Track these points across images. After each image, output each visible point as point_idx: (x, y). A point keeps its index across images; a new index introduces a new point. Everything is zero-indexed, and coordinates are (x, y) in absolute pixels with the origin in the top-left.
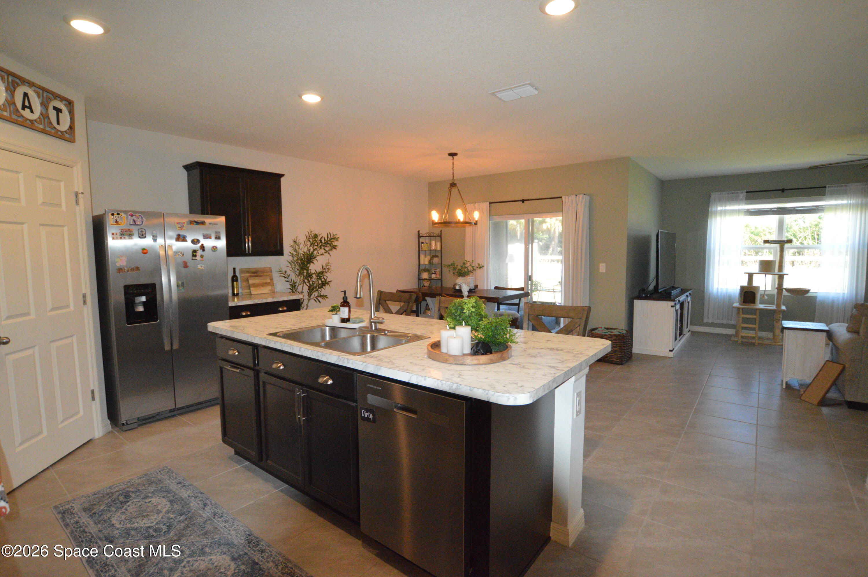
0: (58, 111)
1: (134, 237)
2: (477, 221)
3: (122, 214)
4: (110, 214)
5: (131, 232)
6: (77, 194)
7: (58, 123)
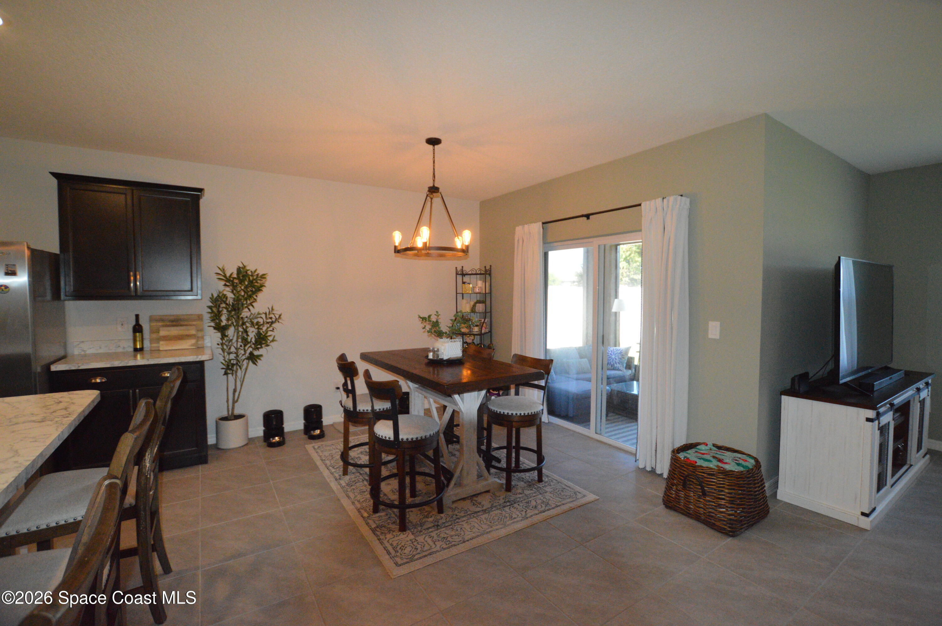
2: (467, 247)
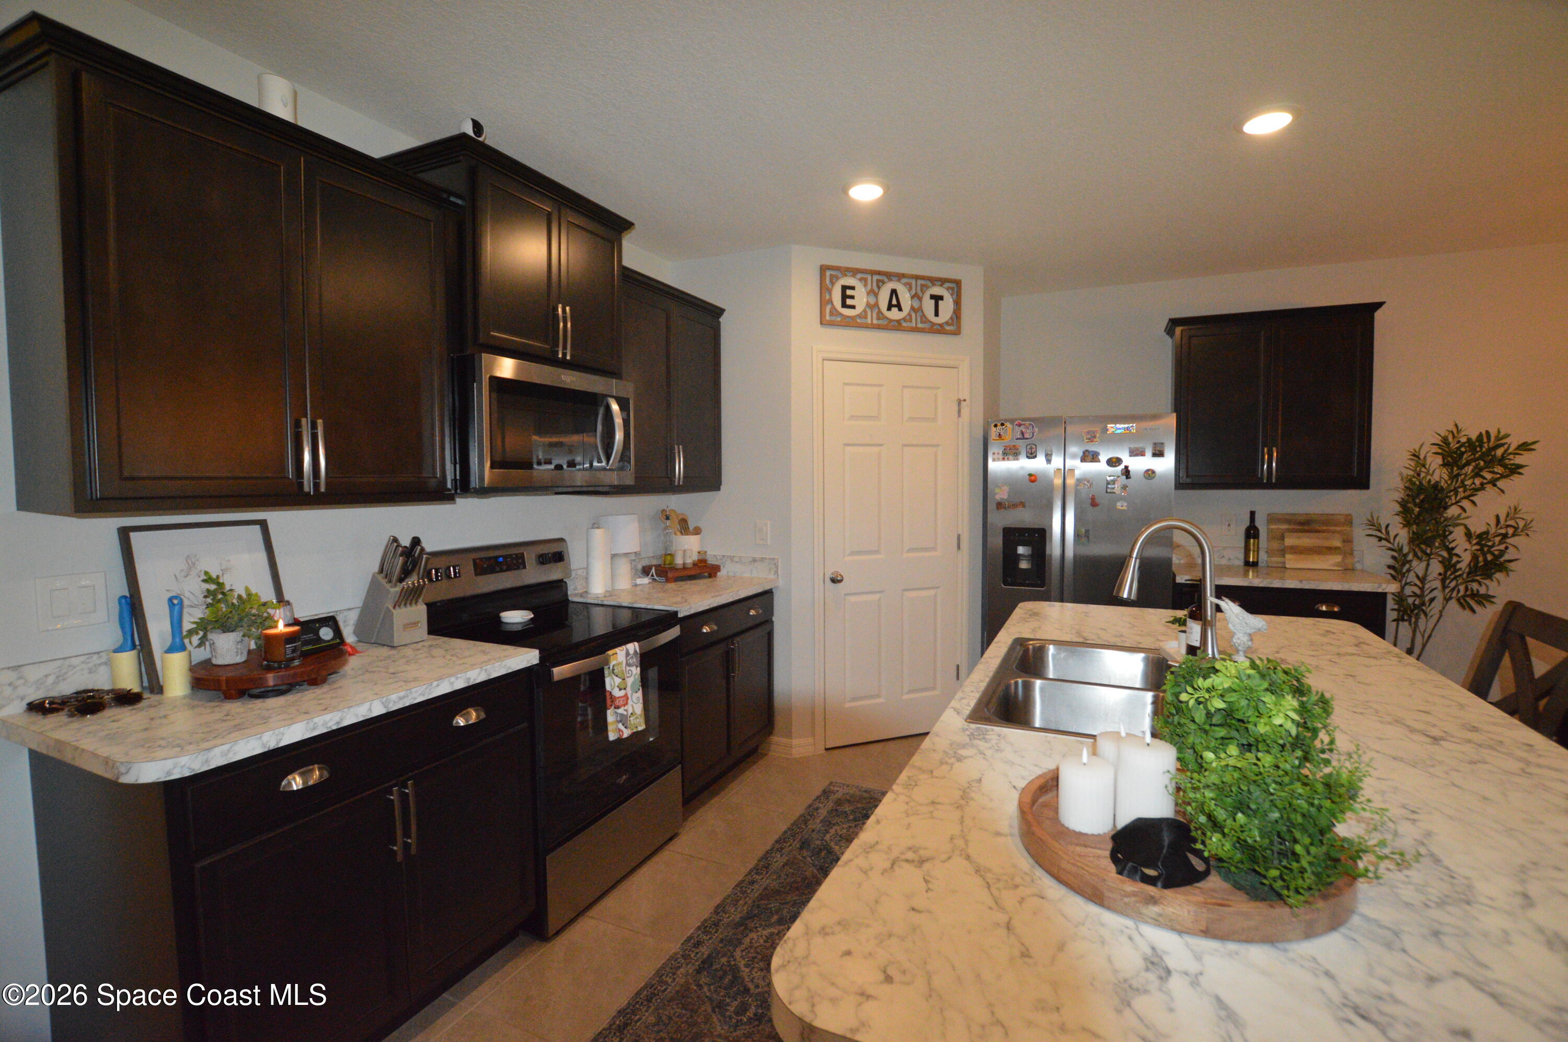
0: (937, 299)
1: (1020, 457)
3: (1008, 424)
4: (993, 425)
5: (1017, 449)
6: (959, 402)
7: (937, 314)
